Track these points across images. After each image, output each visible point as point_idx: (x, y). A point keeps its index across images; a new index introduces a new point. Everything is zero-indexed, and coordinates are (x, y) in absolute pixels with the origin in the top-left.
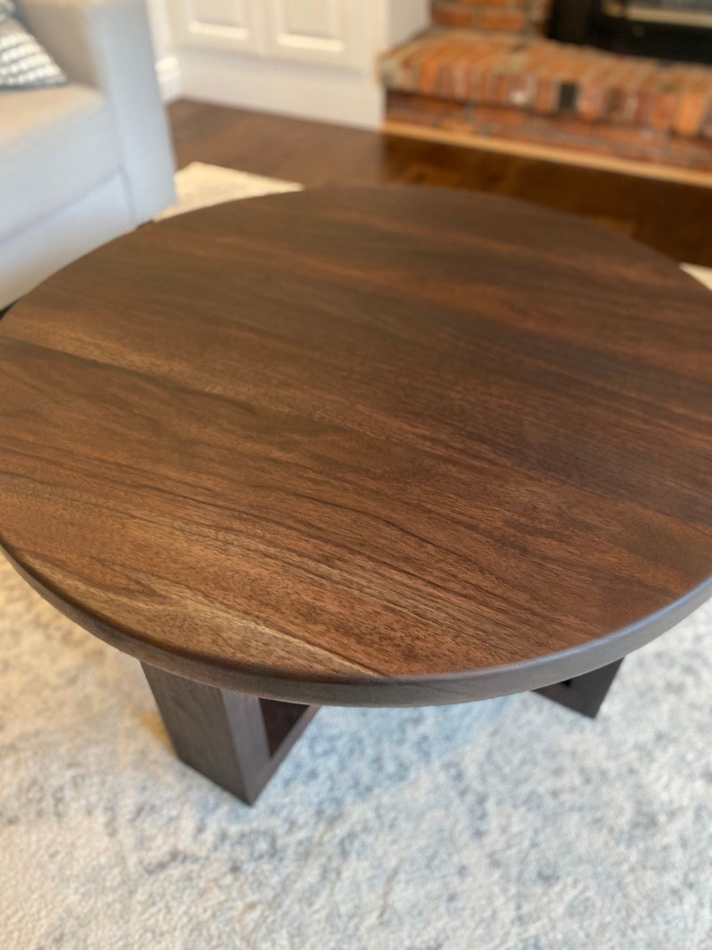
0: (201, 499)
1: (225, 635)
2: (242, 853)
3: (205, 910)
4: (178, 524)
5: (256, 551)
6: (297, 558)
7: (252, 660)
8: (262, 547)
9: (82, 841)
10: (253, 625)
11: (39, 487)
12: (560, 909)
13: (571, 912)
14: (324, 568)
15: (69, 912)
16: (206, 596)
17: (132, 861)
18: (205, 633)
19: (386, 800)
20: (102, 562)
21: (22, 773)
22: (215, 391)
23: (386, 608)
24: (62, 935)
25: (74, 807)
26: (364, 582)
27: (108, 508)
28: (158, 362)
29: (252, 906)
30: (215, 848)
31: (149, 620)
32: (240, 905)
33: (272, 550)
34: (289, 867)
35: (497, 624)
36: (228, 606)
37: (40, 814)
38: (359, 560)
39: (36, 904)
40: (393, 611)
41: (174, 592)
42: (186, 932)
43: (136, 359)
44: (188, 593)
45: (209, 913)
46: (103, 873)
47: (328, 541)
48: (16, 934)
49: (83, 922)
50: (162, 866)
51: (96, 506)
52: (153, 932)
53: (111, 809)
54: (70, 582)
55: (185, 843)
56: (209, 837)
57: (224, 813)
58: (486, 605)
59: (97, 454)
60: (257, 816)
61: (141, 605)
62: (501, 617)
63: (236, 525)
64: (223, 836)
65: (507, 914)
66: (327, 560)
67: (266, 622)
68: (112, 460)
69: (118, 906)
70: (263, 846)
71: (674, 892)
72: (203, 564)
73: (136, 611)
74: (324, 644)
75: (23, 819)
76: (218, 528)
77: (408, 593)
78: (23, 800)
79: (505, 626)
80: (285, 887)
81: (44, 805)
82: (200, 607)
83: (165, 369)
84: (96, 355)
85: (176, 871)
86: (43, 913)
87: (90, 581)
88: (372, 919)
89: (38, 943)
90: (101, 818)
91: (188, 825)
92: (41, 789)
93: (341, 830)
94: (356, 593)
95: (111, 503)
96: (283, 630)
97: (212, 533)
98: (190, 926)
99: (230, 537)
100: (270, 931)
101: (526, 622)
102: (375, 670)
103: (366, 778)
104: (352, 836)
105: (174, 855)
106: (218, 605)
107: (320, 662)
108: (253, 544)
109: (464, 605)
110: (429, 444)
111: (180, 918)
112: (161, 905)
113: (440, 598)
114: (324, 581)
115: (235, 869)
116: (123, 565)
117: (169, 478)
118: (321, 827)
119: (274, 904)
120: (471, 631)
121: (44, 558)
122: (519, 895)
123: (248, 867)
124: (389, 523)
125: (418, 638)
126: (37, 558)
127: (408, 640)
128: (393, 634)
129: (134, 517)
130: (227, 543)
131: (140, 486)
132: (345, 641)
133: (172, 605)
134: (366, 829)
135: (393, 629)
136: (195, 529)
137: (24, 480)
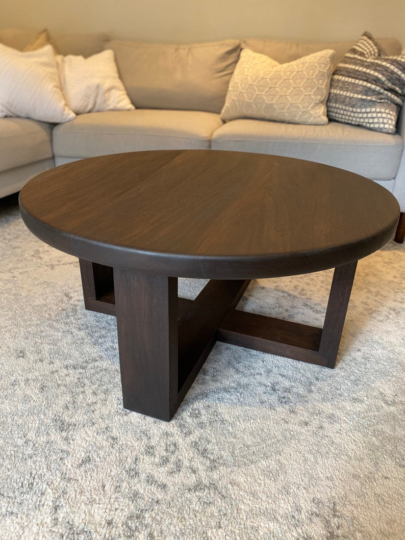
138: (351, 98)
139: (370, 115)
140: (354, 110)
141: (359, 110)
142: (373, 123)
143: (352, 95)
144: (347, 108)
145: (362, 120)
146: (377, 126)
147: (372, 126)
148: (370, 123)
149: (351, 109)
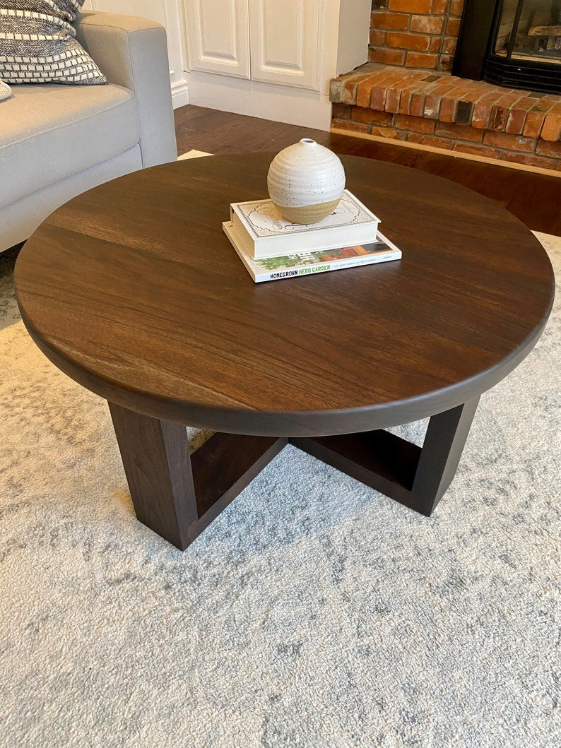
0: (160, 316)
1: (165, 384)
2: (173, 578)
3: (144, 610)
4: (143, 328)
5: (190, 344)
6: (215, 350)
7: (180, 397)
8: (194, 343)
9: (67, 562)
10: (182, 380)
11: (61, 304)
12: (388, 630)
13: (395, 632)
14: (232, 356)
15: (54, 604)
16: (155, 364)
17: (99, 577)
18: (153, 382)
19: (276, 554)
20: (95, 344)
21: (33, 518)
22: (178, 261)
23: (267, 378)
24: (47, 617)
25: (64, 543)
26: (254, 364)
27: (102, 317)
28: (144, 243)
29: (176, 610)
30: (156, 574)
31: (119, 373)
32: (168, 609)
33: (200, 345)
34: (204, 589)
35: (333, 389)
36: (168, 370)
37: (41, 543)
38: (254, 353)
39: (32, 597)
40: (270, 379)
41: (136, 361)
42: (130, 621)
43: (131, 241)
44: (145, 362)
45: (146, 612)
46: (79, 581)
47: (235, 342)
48: (17, 614)
49: (63, 610)
50: (119, 581)
51: (95, 315)
52: (108, 620)
53: (89, 544)
54: (74, 352)
55: (136, 568)
56: (152, 567)
57: (164, 553)
58: (329, 379)
59: (99, 289)
60: (186, 557)
61: (116, 366)
62: (336, 386)
63: (180, 330)
64: (162, 567)
65: (350, 630)
66: (235, 352)
67: (191, 380)
68: (108, 292)
69: (87, 603)
70: (188, 575)
71: (470, 626)
72: (157, 348)
73: (113, 369)
74: (225, 392)
75: (30, 546)
76: (168, 331)
77: (281, 370)
78: (31, 535)
79: (337, 390)
80: (200, 600)
81: (44, 538)
82: (152, 369)
83: (148, 247)
84: (107, 238)
85: (127, 585)
86: (36, 603)
87: (86, 352)
88: (257, 625)
89: (31, 620)
90: (81, 549)
91: (139, 559)
92: (44, 529)
93: (242, 570)
94: (249, 369)
95: (104, 315)
96: (200, 384)
97: (165, 334)
98: (133, 618)
99: (176, 336)
100: (186, 626)
101: (351, 389)
102: (252, 406)
103: (263, 540)
104: (249, 574)
105: (127, 576)
106: (163, 370)
107: (220, 401)
108: (189, 341)
109: (314, 379)
110: (311, 296)
111: (127, 613)
112: (115, 604)
113: (301, 375)
114: (230, 362)
115: (167, 587)
116: (108, 346)
117: (143, 304)
118: (229, 567)
119: (192, 610)
120: (316, 392)
121: (60, 340)
122: (360, 619)
123: (177, 587)
124: (276, 335)
125: (282, 393)
126: (55, 339)
127: (276, 394)
128: (268, 390)
129: (117, 322)
130: (172, 339)
131: (123, 307)
132: (238, 392)
133: (133, 367)
134: (259, 571)
135: (268, 388)
136: (155, 330)
137: (52, 300)
138: (27, 42)
139: (68, 63)
140: (42, 60)
141: (50, 60)
142: (77, 74)
143: (26, 37)
144: (26, 60)
145: (59, 74)
146: (84, 77)
147: (77, 78)
148: (73, 76)
149: (34, 60)
